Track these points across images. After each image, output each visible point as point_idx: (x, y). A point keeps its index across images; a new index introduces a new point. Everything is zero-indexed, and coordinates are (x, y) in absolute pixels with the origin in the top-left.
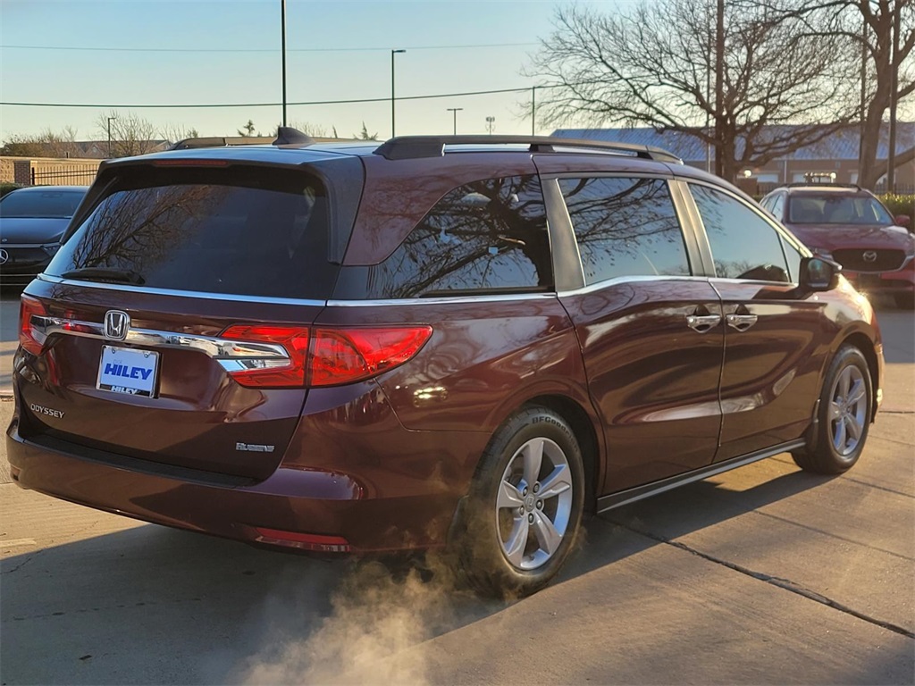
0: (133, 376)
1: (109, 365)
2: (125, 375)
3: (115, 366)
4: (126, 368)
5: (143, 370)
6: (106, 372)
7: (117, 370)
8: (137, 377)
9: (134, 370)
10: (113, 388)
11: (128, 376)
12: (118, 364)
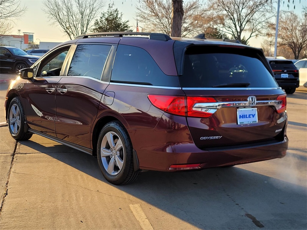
0: (249, 117)
1: (240, 116)
2: (246, 117)
3: (243, 115)
4: (246, 115)
5: (252, 115)
6: (240, 118)
7: (243, 117)
8: (251, 117)
9: (249, 115)
10: (244, 123)
11: (247, 118)
12: (244, 114)
